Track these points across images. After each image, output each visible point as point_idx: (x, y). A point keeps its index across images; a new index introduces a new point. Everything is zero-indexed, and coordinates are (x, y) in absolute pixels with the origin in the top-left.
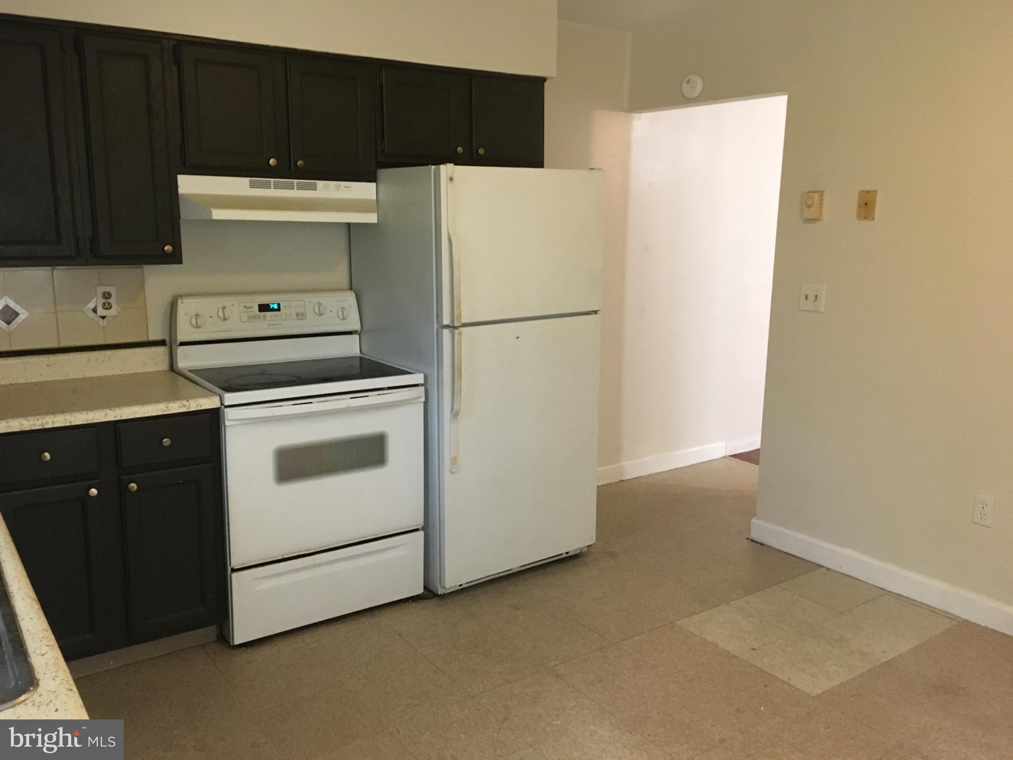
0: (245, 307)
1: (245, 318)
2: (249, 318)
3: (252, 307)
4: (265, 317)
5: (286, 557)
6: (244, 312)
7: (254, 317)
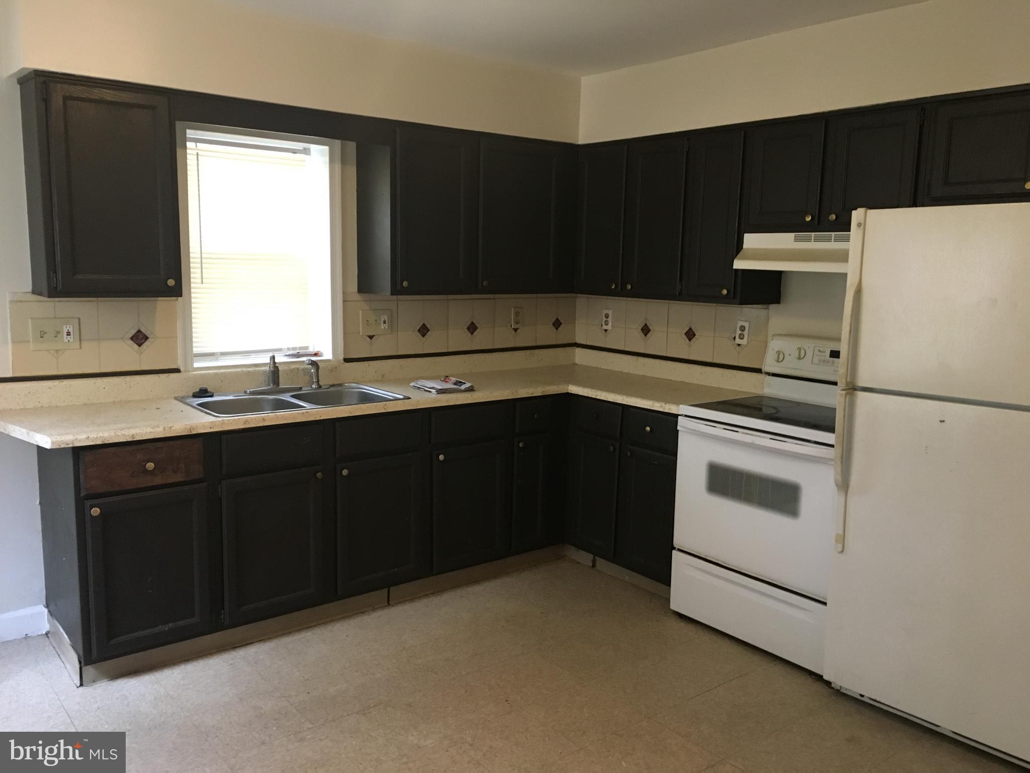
0: (819, 351)
1: (816, 360)
2: (820, 361)
3: (824, 352)
4: (833, 363)
5: (708, 558)
6: (817, 355)
7: (824, 361)
